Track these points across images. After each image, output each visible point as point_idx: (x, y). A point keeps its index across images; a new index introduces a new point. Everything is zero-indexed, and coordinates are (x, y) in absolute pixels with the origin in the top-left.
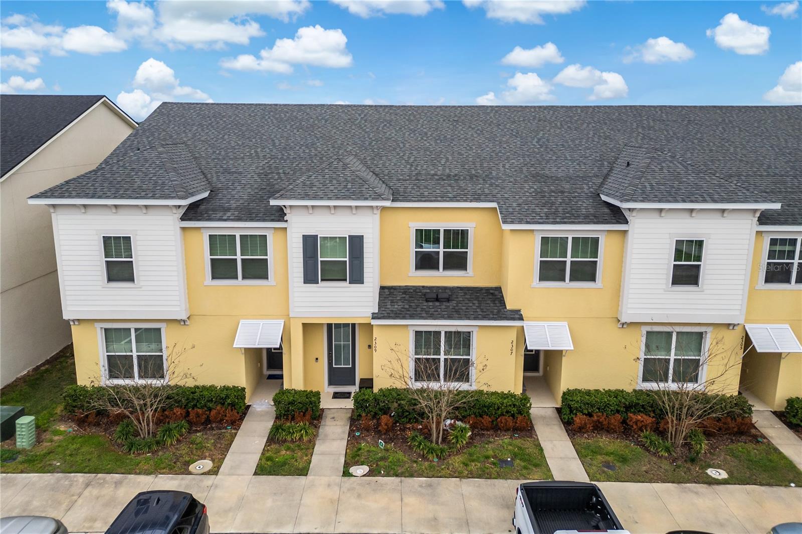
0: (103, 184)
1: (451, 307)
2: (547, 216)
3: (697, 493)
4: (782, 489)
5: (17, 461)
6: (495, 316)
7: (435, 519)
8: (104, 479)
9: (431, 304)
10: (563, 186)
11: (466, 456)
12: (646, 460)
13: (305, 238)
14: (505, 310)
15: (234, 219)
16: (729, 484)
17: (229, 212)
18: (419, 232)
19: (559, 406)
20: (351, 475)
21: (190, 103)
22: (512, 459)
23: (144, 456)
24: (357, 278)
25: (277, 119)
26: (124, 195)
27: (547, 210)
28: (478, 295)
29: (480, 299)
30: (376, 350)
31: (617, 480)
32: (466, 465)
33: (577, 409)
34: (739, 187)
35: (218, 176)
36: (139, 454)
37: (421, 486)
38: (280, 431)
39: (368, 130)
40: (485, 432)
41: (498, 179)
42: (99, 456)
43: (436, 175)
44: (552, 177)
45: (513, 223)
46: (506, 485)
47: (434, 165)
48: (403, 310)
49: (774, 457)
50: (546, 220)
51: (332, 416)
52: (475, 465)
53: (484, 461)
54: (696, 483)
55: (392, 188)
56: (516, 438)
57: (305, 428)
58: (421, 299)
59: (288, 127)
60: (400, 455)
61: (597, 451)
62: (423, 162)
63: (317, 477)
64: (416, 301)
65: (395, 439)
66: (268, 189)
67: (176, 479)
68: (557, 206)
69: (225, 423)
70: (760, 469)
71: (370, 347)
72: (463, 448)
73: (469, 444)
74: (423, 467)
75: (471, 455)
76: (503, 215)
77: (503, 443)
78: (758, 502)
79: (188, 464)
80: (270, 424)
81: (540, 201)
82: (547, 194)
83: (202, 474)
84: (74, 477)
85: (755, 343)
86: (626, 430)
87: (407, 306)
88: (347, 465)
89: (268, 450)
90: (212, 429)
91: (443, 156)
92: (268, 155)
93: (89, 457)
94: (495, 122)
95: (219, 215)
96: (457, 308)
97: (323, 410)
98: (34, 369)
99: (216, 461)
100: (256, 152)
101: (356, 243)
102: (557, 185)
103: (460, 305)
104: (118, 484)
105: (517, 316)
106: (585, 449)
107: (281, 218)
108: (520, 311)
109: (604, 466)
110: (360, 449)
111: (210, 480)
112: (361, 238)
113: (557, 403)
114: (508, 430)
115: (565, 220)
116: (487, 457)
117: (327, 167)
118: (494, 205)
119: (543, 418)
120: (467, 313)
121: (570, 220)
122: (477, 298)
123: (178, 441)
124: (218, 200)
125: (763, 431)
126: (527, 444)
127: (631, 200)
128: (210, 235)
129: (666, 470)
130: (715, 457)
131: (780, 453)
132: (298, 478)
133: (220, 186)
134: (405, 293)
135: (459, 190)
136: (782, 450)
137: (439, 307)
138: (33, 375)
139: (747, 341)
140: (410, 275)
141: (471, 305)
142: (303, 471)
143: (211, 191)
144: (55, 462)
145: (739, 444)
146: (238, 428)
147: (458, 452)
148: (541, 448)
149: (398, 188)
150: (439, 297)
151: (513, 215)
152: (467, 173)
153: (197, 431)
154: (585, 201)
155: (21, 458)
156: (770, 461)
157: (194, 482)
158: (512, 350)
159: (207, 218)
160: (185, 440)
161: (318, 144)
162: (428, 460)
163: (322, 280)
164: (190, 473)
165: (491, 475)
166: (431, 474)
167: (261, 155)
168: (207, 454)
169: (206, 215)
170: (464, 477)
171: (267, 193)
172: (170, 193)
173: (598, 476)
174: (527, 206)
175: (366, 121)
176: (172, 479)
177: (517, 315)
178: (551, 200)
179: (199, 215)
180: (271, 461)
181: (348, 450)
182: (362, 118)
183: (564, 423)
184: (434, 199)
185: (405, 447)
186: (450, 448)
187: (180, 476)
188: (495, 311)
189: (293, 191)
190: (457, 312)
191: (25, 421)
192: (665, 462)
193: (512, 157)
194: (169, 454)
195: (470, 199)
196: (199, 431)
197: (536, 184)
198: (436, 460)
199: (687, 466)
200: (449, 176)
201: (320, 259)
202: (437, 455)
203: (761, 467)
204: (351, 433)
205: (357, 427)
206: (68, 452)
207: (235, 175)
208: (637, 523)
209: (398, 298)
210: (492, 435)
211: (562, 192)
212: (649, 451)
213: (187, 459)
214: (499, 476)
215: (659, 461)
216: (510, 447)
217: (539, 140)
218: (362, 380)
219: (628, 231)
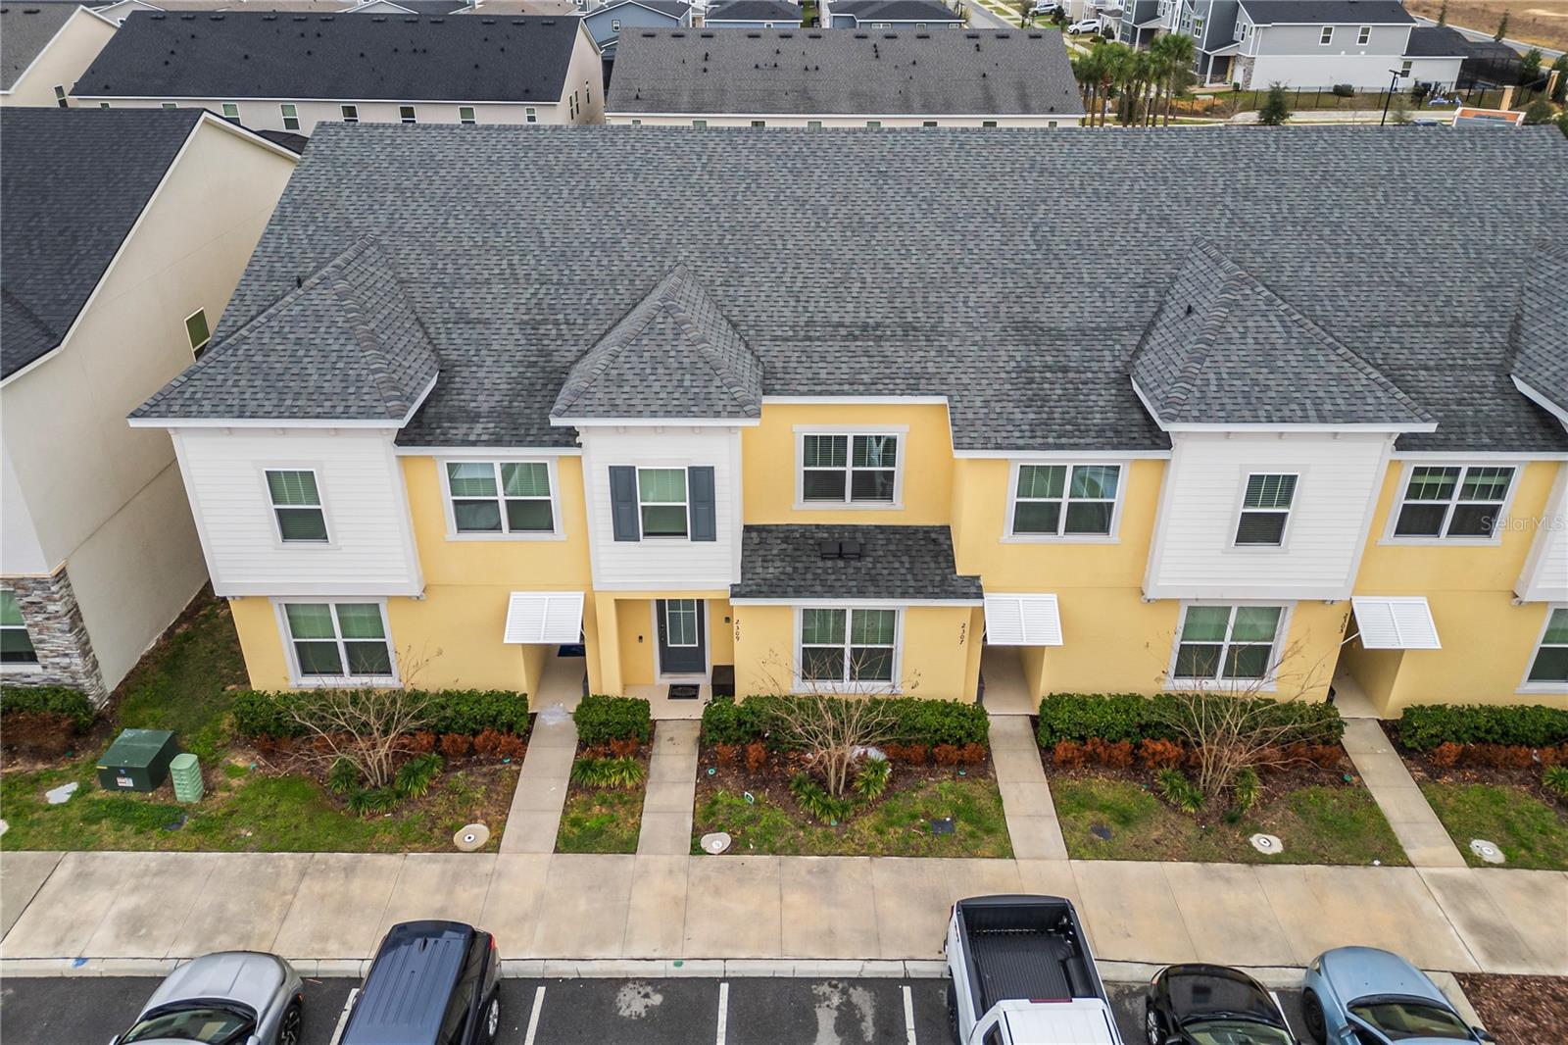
0: (253, 381)
1: (863, 571)
2: (1032, 431)
3: (1228, 881)
4: (1360, 869)
5: (184, 827)
6: (937, 590)
7: (831, 932)
8: (326, 863)
9: (829, 564)
10: (1067, 353)
11: (881, 815)
12: (1161, 819)
13: (614, 471)
14: (954, 577)
15: (488, 441)
16: (1280, 863)
17: (478, 422)
18: (810, 440)
19: (1036, 712)
20: (703, 852)
21: (371, 125)
22: (953, 819)
23: (381, 818)
24: (705, 531)
25: (541, 169)
26: (295, 410)
27: (1033, 416)
28: (910, 543)
29: (914, 553)
30: (738, 639)
31: (1111, 857)
32: (881, 833)
33: (1061, 731)
34: (1371, 382)
35: (449, 332)
36: (373, 816)
37: (810, 872)
38: (589, 773)
39: (715, 201)
40: (913, 768)
41: (953, 334)
42: (310, 820)
43: (842, 325)
44: (1051, 329)
45: (973, 449)
46: (940, 868)
47: (838, 298)
48: (782, 577)
49: (1360, 813)
50: (1031, 441)
51: (671, 735)
52: (895, 833)
53: (909, 825)
54: (1230, 861)
55: (762, 359)
56: (962, 780)
57: (628, 768)
58: (813, 553)
59: (565, 193)
60: (779, 814)
61: (1086, 803)
62: (818, 290)
63: (653, 857)
64: (804, 558)
65: (770, 781)
66: (541, 364)
67: (436, 861)
68: (1052, 404)
69: (500, 752)
70: (1335, 835)
71: (727, 619)
72: (877, 801)
73: (889, 793)
74: (814, 838)
75: (889, 813)
76: (956, 429)
77: (941, 788)
78: (1317, 897)
79: (451, 831)
80: (570, 753)
81: (1023, 391)
82: (1037, 375)
83: (476, 851)
84: (280, 858)
85: (1362, 632)
86: (1136, 765)
87: (789, 570)
88: (697, 833)
89: (572, 806)
90: (480, 763)
91: (855, 276)
92: (534, 275)
93: (294, 821)
94: (957, 176)
95: (461, 430)
96: (873, 572)
97: (654, 722)
98: (165, 634)
99: (494, 826)
100: (510, 265)
101: (702, 480)
102: (1058, 351)
103: (879, 565)
104: (349, 871)
105: (973, 590)
106: (1067, 797)
107: (570, 439)
108: (978, 578)
109: (1094, 830)
110: (715, 802)
111: (489, 862)
112: (709, 471)
113: (1033, 708)
114: (950, 764)
115: (1063, 440)
116: (914, 817)
117: (646, 331)
118: (943, 400)
119: (1008, 736)
120: (889, 584)
121: (1072, 441)
122: (907, 551)
123: (430, 788)
124: (455, 392)
125: (1356, 759)
126: (977, 790)
127: (1178, 416)
128: (448, 464)
129: (1188, 838)
130: (1269, 814)
131: (1373, 804)
132: (622, 858)
133: (455, 358)
134: (785, 540)
135: (882, 365)
136: (1377, 798)
137: (843, 571)
138: (166, 648)
139: (1352, 626)
140: (795, 507)
141: (897, 565)
142: (629, 846)
143: (441, 371)
144: (243, 832)
145: (1312, 788)
146: (520, 761)
147: (872, 807)
148: (1000, 798)
149: (774, 360)
150: (844, 551)
151: (972, 429)
152: (897, 320)
153: (456, 768)
154: (1103, 392)
155: (188, 822)
156: (1354, 820)
157: (465, 867)
158: (962, 637)
159: (442, 437)
160: (439, 786)
161: (624, 243)
162: (822, 825)
163: (646, 534)
164: (456, 850)
165: (918, 851)
166: (825, 850)
167: (521, 273)
168: (478, 813)
169: (438, 431)
170: (876, 855)
171: (541, 375)
172: (375, 404)
173: (1083, 850)
174: (1000, 404)
175: (711, 173)
176: (430, 861)
177: (972, 588)
178: (1043, 389)
179: (427, 431)
180: (580, 826)
181: (697, 805)
182: (704, 166)
183: (1040, 747)
184: (837, 387)
185: (786, 798)
186: (857, 803)
187: (442, 855)
188: (938, 578)
189: (588, 396)
190: (874, 580)
191: (184, 764)
192: (1190, 823)
193: (982, 276)
194: (419, 813)
195: (901, 387)
196: (460, 768)
197: (1020, 348)
198: (834, 823)
199: (1221, 829)
200: (865, 327)
201: (640, 504)
202: (836, 818)
203: (1337, 831)
204: (701, 768)
205: (709, 758)
206: (260, 812)
207: (480, 328)
208: (1129, 936)
209: (775, 552)
210: (925, 773)
211: (1065, 370)
212: (1165, 800)
213: (448, 822)
214: (930, 852)
215: (1179, 821)
216: (951, 797)
217: (1036, 227)
218: (716, 668)
219: (1169, 460)
